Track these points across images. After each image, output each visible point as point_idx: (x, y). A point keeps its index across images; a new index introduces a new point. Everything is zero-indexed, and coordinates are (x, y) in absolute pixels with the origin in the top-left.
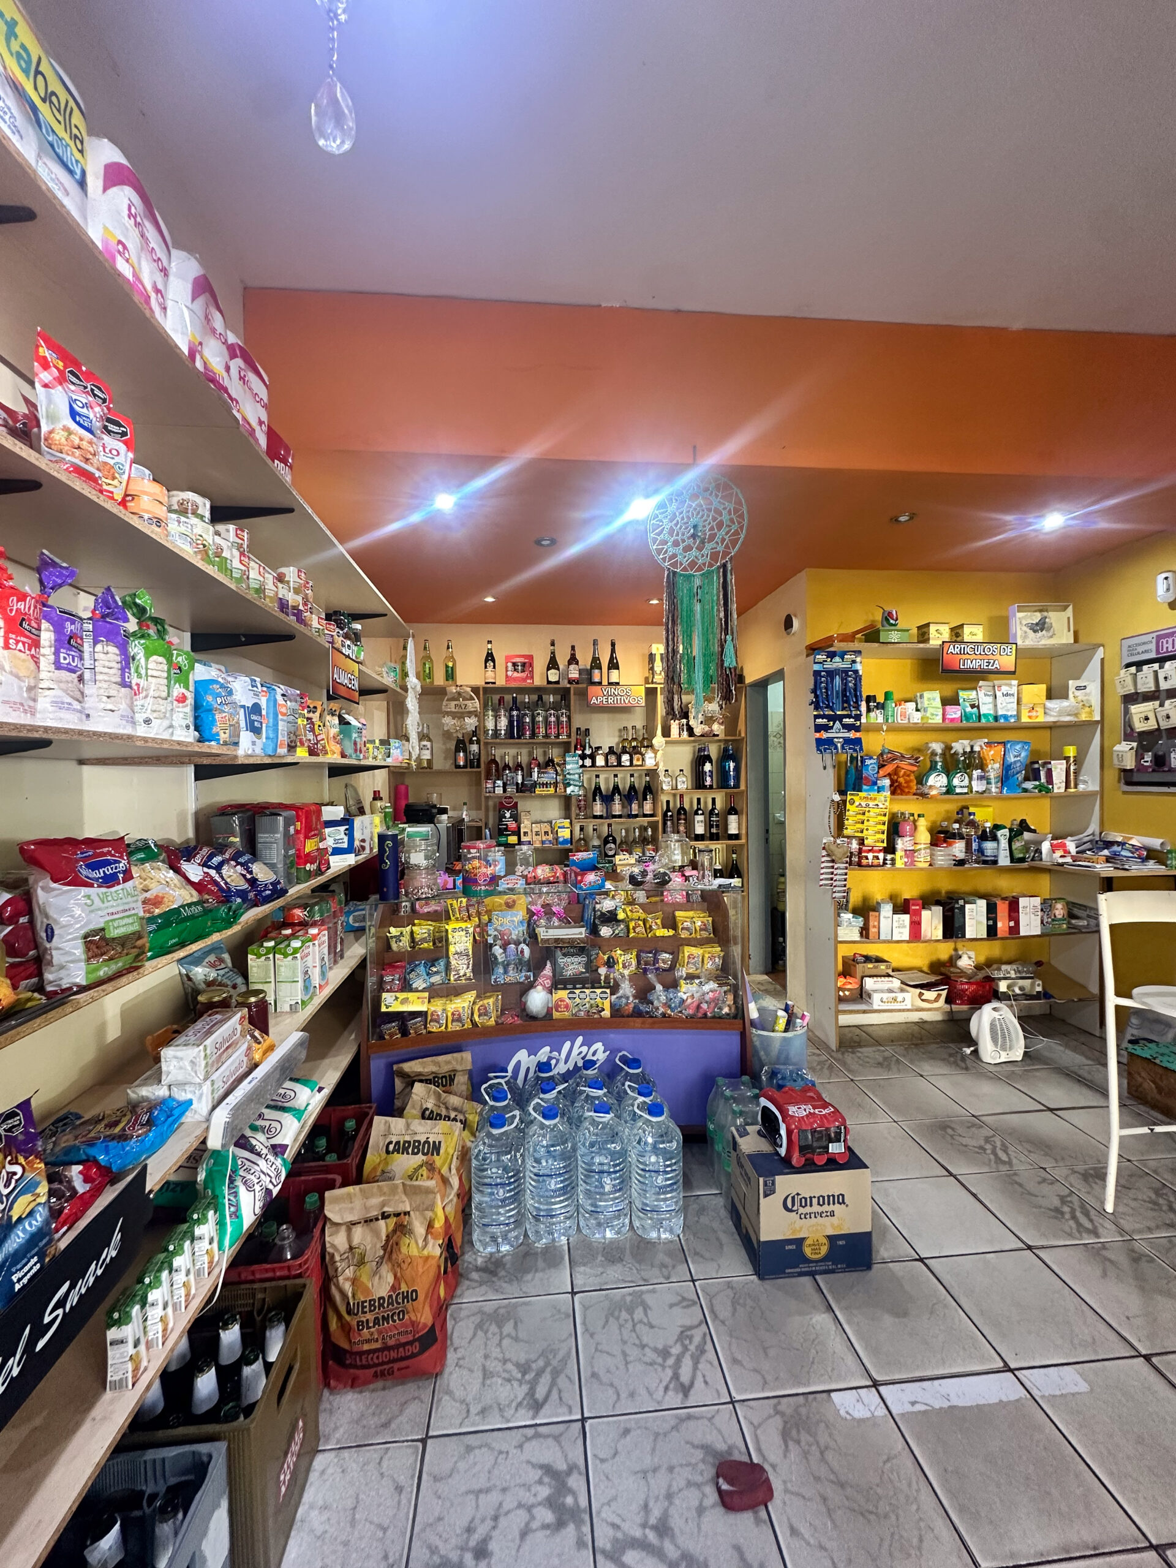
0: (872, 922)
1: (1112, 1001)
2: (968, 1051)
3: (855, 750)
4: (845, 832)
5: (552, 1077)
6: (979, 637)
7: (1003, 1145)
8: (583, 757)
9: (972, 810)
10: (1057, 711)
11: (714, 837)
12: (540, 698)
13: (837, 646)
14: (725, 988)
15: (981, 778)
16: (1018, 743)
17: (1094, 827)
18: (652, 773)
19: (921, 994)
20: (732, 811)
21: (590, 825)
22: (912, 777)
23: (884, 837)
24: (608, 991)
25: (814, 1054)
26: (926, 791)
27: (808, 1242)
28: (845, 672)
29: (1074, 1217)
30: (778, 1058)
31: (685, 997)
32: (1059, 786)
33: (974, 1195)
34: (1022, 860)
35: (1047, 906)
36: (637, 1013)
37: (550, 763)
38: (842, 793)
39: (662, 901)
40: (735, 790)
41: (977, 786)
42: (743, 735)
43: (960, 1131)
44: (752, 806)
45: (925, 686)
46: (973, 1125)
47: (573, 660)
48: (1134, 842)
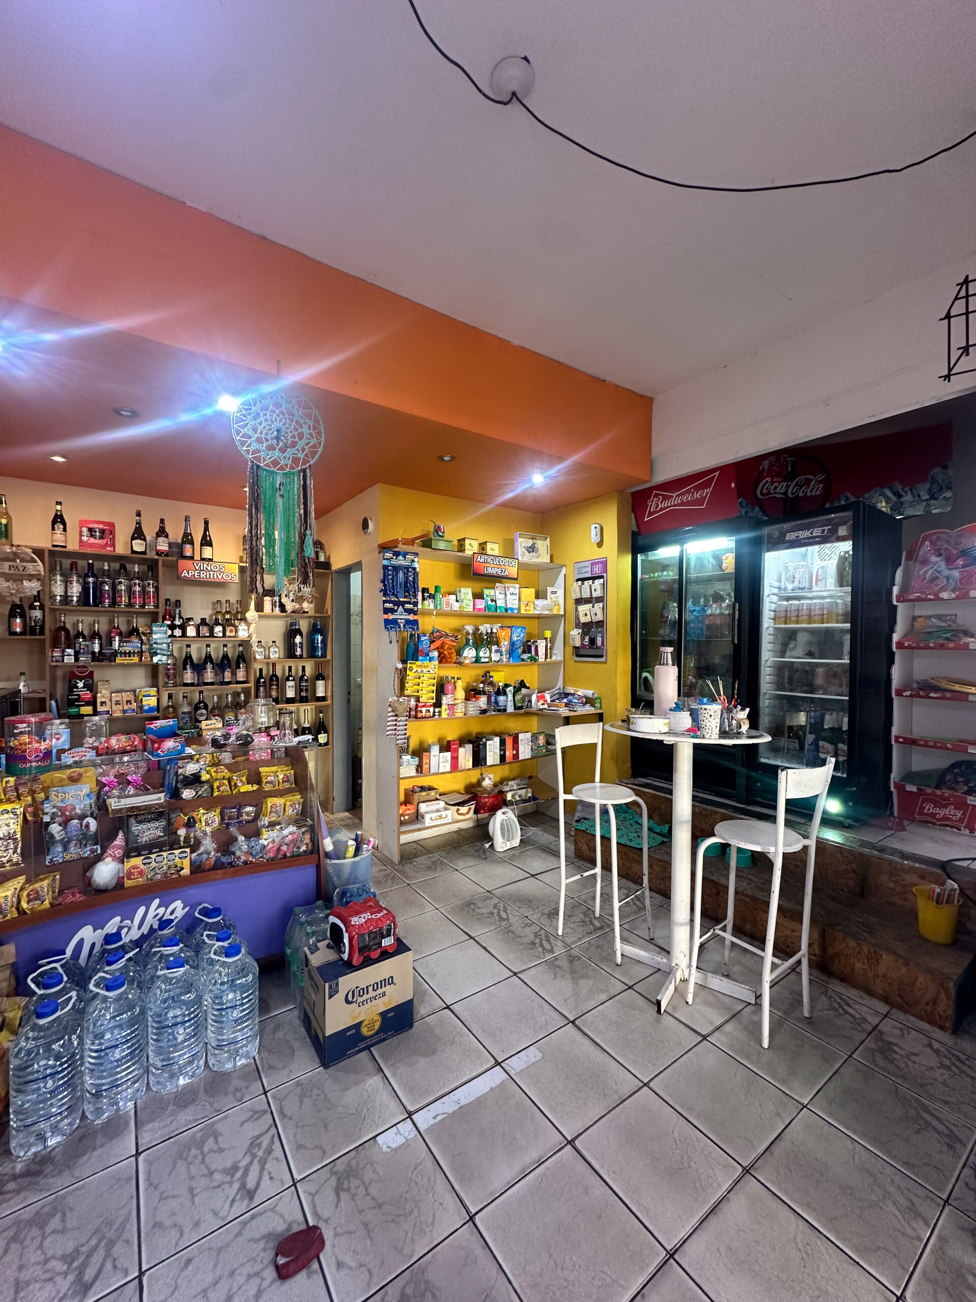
0: (425, 761)
1: (563, 797)
2: (487, 846)
3: (413, 629)
4: (406, 692)
5: (123, 946)
6: (496, 553)
7: (505, 908)
8: (172, 627)
9: (491, 674)
10: (540, 607)
11: (304, 700)
12: (123, 567)
13: (401, 548)
14: (303, 830)
15: (497, 651)
16: (518, 627)
17: (560, 684)
18: (245, 644)
19: (458, 810)
20: (320, 676)
21: (180, 692)
22: (453, 650)
23: (434, 695)
24: (188, 850)
25: (381, 870)
26: (462, 660)
27: (364, 1024)
28: (407, 568)
29: (541, 945)
30: (349, 879)
31: (266, 843)
32: (541, 658)
33: (485, 948)
34: (521, 708)
35: (535, 738)
36: (218, 866)
37: (134, 632)
38: (404, 662)
39: (248, 759)
40: (322, 659)
41: (495, 657)
42: (329, 613)
43: (479, 904)
44: (336, 673)
45: (463, 583)
46: (488, 898)
47: (162, 532)
48: (579, 693)
